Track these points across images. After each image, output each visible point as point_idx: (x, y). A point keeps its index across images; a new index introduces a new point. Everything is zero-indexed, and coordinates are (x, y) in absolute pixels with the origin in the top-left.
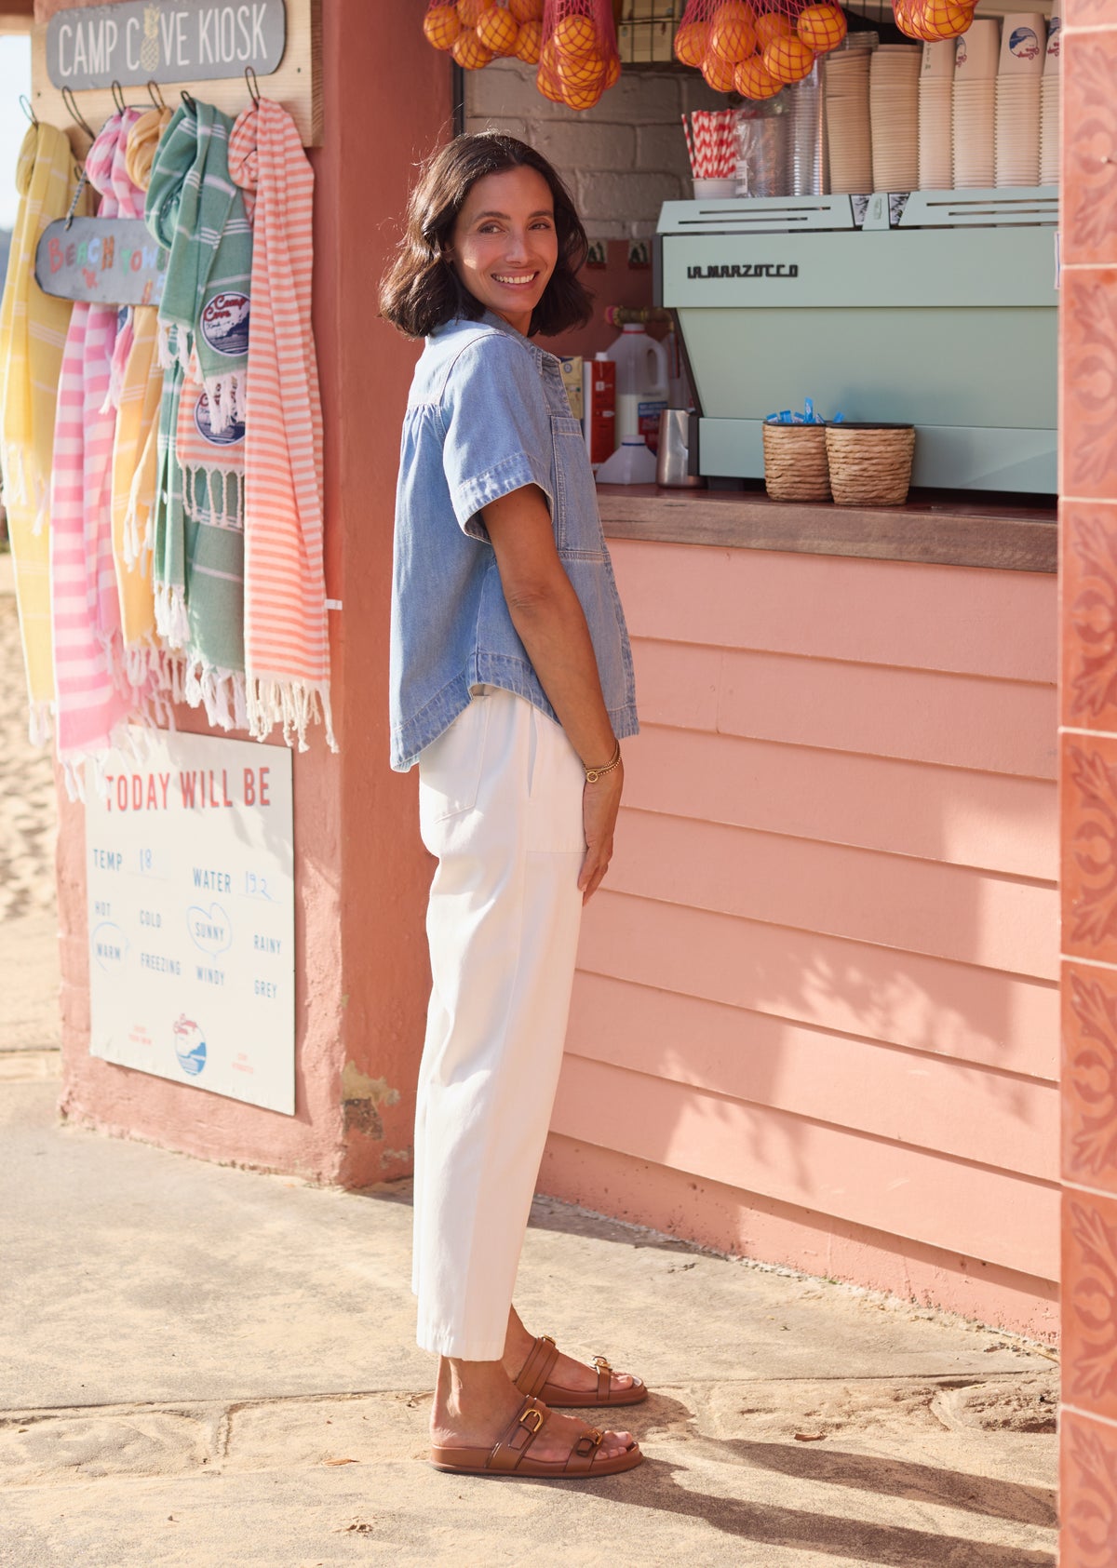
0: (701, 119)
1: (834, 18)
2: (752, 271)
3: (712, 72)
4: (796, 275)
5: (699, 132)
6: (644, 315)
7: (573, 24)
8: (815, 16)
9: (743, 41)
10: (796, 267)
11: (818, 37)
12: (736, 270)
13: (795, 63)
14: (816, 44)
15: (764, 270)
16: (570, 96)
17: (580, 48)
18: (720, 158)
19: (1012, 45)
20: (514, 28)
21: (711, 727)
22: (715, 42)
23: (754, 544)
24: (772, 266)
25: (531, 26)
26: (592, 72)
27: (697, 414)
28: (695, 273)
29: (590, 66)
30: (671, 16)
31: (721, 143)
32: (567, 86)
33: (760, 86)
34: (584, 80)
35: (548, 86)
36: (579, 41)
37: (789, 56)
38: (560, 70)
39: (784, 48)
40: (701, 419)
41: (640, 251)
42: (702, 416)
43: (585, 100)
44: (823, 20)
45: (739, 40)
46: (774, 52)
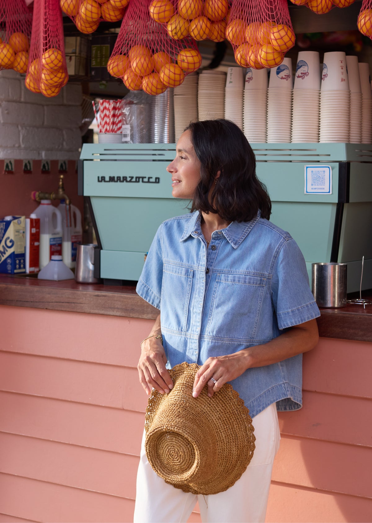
0: (104, 104)
1: (197, 55)
2: (134, 180)
3: (130, 80)
4: (158, 182)
5: (103, 110)
6: (53, 196)
7: (53, 53)
8: (188, 54)
9: (149, 65)
10: (159, 178)
11: (190, 65)
12: (125, 179)
13: (177, 77)
14: (188, 69)
15: (141, 179)
16: (46, 90)
17: (56, 66)
18: (113, 123)
19: (278, 73)
20: (14, 54)
21: (120, 406)
22: (135, 65)
23: (145, 316)
24: (145, 177)
25: (22, 54)
26: (60, 78)
27: (99, 247)
28: (102, 179)
29: (59, 75)
30: (75, 53)
31: (114, 116)
32: (44, 84)
33: (157, 88)
34: (56, 82)
35: (32, 85)
36: (56, 62)
37: (175, 74)
38: (43, 76)
39: (172, 69)
40: (101, 251)
41: (46, 165)
42: (102, 249)
43: (53, 92)
44: (192, 56)
45: (148, 65)
46: (167, 71)
